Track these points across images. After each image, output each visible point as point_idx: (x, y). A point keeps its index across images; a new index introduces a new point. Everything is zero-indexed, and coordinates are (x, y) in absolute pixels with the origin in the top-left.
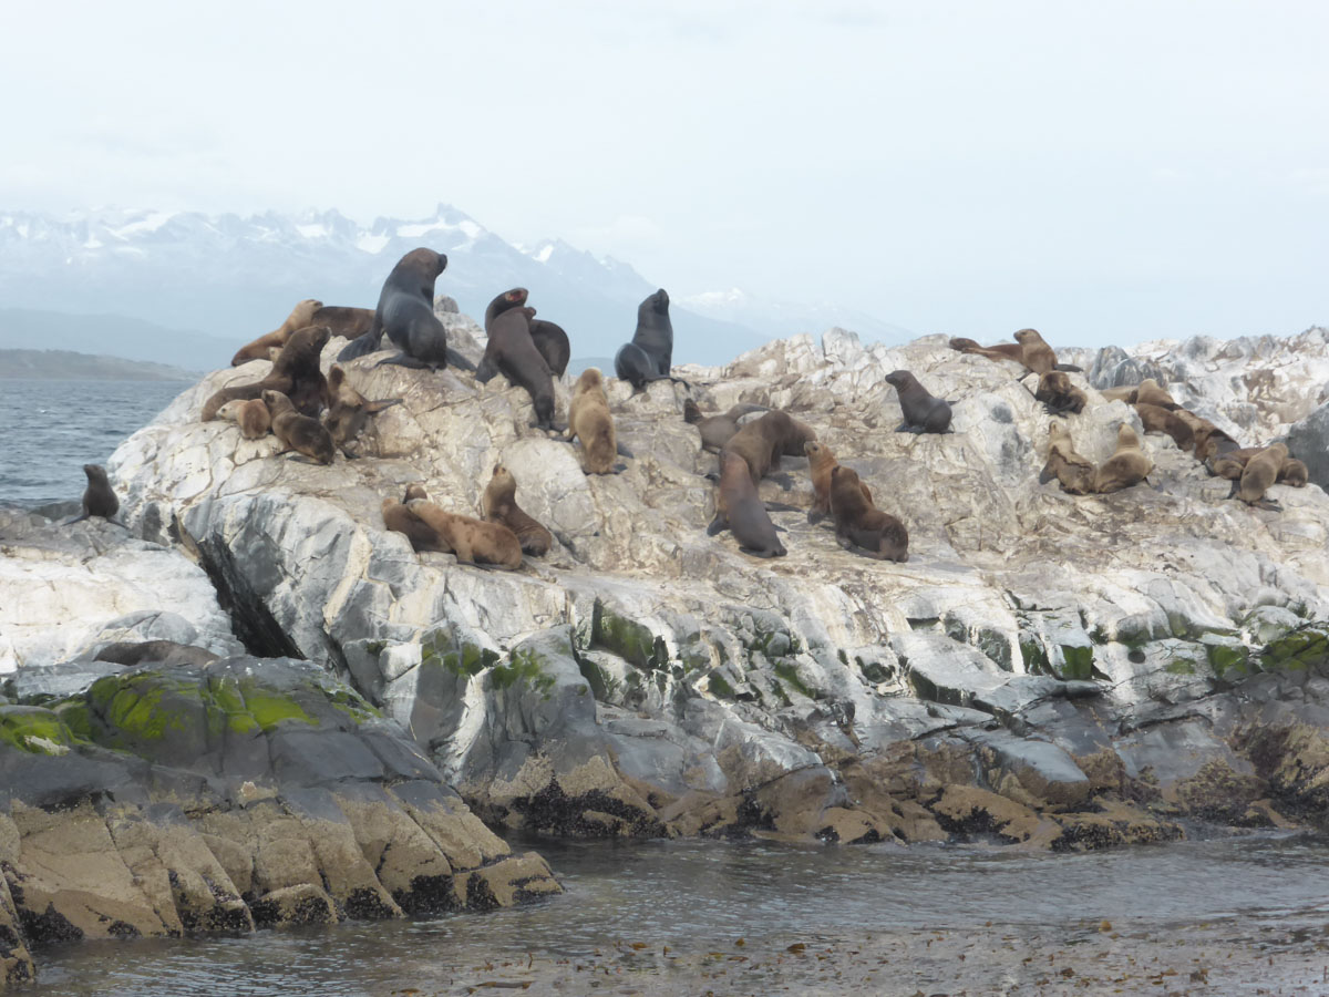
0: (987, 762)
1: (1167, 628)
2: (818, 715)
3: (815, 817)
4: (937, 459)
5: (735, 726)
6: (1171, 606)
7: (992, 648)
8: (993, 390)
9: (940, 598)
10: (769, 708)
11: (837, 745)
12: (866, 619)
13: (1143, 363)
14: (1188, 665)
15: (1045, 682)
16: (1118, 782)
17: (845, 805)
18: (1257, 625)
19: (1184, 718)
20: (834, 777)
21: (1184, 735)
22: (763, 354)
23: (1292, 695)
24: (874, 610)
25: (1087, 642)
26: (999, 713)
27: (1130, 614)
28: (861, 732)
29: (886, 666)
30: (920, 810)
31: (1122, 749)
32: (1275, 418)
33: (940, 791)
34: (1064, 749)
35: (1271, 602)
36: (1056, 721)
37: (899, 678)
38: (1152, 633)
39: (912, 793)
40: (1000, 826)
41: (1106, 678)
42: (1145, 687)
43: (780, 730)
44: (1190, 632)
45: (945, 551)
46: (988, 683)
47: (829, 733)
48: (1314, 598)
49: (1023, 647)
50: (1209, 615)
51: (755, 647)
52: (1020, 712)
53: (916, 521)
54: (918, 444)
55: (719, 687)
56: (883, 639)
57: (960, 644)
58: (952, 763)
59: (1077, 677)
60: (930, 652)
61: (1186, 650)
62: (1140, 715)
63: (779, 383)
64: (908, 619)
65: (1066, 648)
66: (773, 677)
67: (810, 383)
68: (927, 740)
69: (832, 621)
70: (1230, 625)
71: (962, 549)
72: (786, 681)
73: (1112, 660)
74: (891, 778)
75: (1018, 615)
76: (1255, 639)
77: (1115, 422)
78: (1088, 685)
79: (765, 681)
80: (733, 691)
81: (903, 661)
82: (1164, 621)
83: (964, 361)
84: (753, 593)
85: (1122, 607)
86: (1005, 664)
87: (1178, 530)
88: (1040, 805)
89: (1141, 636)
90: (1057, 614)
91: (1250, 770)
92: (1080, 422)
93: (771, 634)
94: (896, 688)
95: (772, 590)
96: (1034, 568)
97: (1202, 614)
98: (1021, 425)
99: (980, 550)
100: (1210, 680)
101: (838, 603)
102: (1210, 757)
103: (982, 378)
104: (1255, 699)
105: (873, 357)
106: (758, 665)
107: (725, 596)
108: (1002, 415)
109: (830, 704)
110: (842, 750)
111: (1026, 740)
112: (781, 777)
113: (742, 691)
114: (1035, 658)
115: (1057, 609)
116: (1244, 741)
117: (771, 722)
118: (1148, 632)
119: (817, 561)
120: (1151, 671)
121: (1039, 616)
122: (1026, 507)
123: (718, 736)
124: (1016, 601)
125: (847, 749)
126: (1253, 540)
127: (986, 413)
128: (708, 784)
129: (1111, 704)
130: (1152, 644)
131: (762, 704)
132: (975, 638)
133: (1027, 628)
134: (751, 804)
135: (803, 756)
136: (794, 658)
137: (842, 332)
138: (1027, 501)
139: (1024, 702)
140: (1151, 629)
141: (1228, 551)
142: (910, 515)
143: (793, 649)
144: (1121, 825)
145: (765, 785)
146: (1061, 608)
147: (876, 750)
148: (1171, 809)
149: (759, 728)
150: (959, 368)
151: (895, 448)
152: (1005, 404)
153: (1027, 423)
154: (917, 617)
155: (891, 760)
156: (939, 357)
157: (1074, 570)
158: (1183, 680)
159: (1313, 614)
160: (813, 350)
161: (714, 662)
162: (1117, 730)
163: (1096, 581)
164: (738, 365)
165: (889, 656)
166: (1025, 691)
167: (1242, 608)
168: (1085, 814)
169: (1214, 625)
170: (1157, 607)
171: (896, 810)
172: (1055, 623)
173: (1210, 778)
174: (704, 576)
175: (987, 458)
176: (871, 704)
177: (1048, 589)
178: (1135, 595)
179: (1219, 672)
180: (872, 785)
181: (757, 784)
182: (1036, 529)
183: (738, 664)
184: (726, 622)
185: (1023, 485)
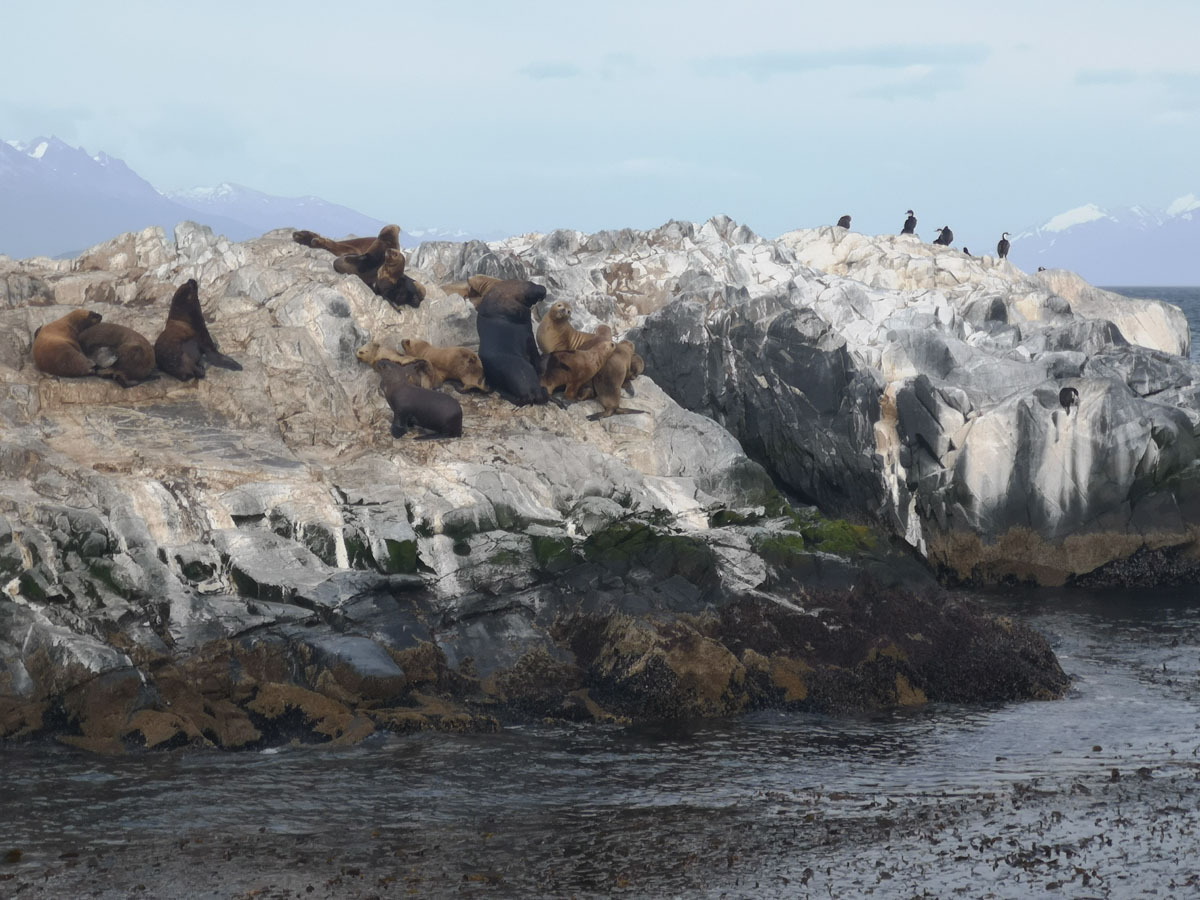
0: (303, 660)
1: (494, 520)
2: (129, 616)
3: (121, 722)
4: (273, 354)
5: (45, 630)
6: (498, 499)
7: (316, 544)
8: (332, 285)
9: (268, 494)
10: (81, 610)
11: (149, 646)
12: (189, 517)
13: (503, 258)
14: (511, 557)
15: (368, 577)
16: (435, 676)
17: (156, 707)
18: (581, 515)
19: (508, 609)
20: (143, 679)
21: (506, 626)
22: (113, 247)
23: (612, 585)
24: (198, 508)
25: (411, 535)
26: (320, 608)
27: (456, 506)
28: (177, 632)
29: (207, 563)
30: (233, 709)
31: (444, 642)
32: (633, 309)
33: (255, 689)
34: (382, 642)
35: (597, 493)
36: (376, 615)
37: (220, 576)
38: (478, 526)
39: (226, 691)
40: (313, 723)
41: (431, 571)
42: (468, 579)
43: (90, 632)
44: (516, 523)
45: (278, 447)
46: (311, 579)
47: (140, 635)
48: (639, 488)
49: (347, 541)
50: (537, 505)
51: (70, 547)
52: (341, 608)
53: (250, 416)
54: (254, 338)
55: (30, 589)
56: (206, 537)
57: (283, 539)
58: (268, 661)
59: (400, 571)
60: (252, 548)
61: (512, 542)
62: (463, 607)
63: (127, 276)
64: (232, 516)
65: (390, 543)
66: (88, 578)
67: (155, 277)
68: (244, 637)
69: (153, 519)
70: (556, 515)
71: (295, 446)
72: (100, 582)
73: (439, 555)
74: (205, 678)
75: (345, 510)
76: (579, 530)
77: (452, 316)
78: (412, 578)
79: (78, 582)
80: (44, 593)
81: (225, 558)
82: (490, 513)
83: (308, 256)
84: (72, 492)
85: (449, 499)
86: (329, 559)
87: (509, 422)
88: (354, 700)
89: (468, 528)
90: (383, 507)
91: (570, 660)
92: (418, 316)
93: (87, 535)
94: (217, 585)
95: (92, 488)
96: (364, 464)
97: (529, 505)
98: (360, 319)
99: (313, 444)
100: (534, 572)
101: (159, 502)
102: (531, 647)
103: (323, 273)
104: (576, 589)
105: (216, 251)
106: (73, 566)
107: (43, 496)
108: (340, 310)
109: (142, 605)
110: (153, 651)
111: (344, 635)
112: (88, 681)
113: (54, 593)
114: (359, 551)
115: (383, 503)
116: (566, 631)
117: (82, 624)
118: (474, 524)
119: (142, 459)
120: (475, 563)
121: (366, 510)
122: (363, 401)
123: (27, 639)
124: (344, 496)
125: (158, 650)
126: (584, 431)
127: (323, 307)
128: (14, 689)
129: (435, 597)
130: (477, 537)
131: (74, 607)
132: (300, 534)
133: (352, 522)
134: (58, 709)
135: (112, 657)
136: (111, 558)
137: (195, 226)
138: (364, 395)
139: (345, 597)
140: (477, 522)
141: (558, 442)
142: (243, 410)
143: (110, 548)
144: (434, 719)
145: (72, 689)
146: (388, 502)
147: (191, 650)
148: (487, 700)
149: (70, 631)
150: (302, 262)
151: (231, 342)
152: (342, 298)
153: (365, 317)
154: (242, 513)
155: (206, 659)
156: (284, 251)
157: (404, 464)
158: (507, 571)
159: (638, 504)
160: (164, 243)
161: (27, 563)
162: (439, 622)
163: (425, 475)
164: (88, 258)
165: (211, 554)
166: (348, 585)
167: (569, 498)
168: (400, 708)
169: (540, 516)
170: (484, 499)
171: (208, 711)
172: (382, 517)
173: (529, 669)
174: (23, 475)
175: (325, 352)
176: (189, 603)
177: (376, 482)
178: (462, 488)
179: (543, 563)
180: (184, 686)
181: (65, 688)
182: (372, 423)
183: (52, 567)
184: (42, 522)
185: (361, 379)
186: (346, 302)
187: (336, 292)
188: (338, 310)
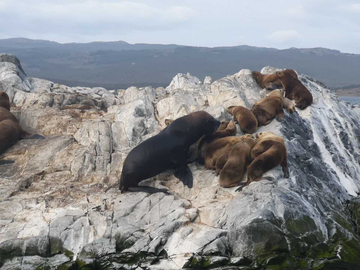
186: (143, 108)
187: (141, 102)
188: (139, 112)
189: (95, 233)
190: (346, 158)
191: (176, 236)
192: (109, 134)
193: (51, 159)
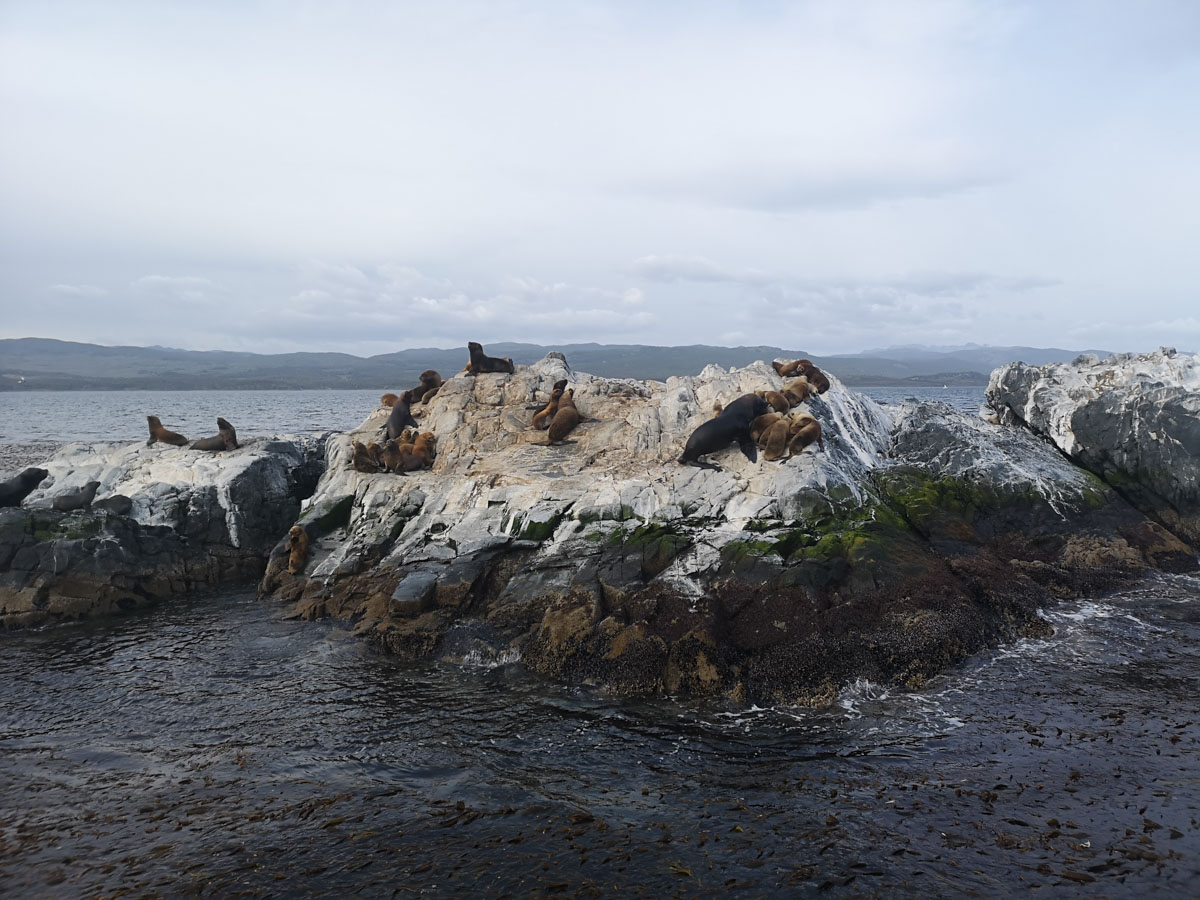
1: (615, 514)
6: (627, 503)
14: (599, 536)
21: (555, 577)
27: (595, 505)
38: (601, 517)
41: (552, 539)
56: (466, 511)
59: (529, 539)
64: (490, 501)
65: (531, 522)
73: (565, 530)
76: (648, 524)
86: (502, 530)
89: (594, 517)
97: (646, 508)
100: (599, 547)
101: (463, 491)
102: (551, 592)
114: (517, 526)
129: (536, 555)
130: (595, 522)
136: (411, 518)
165: (454, 520)
170: (619, 502)
186: (687, 394)
187: (685, 389)
188: (682, 398)
189: (660, 501)
190: (861, 435)
191: (732, 503)
192: (657, 417)
193: (610, 439)
